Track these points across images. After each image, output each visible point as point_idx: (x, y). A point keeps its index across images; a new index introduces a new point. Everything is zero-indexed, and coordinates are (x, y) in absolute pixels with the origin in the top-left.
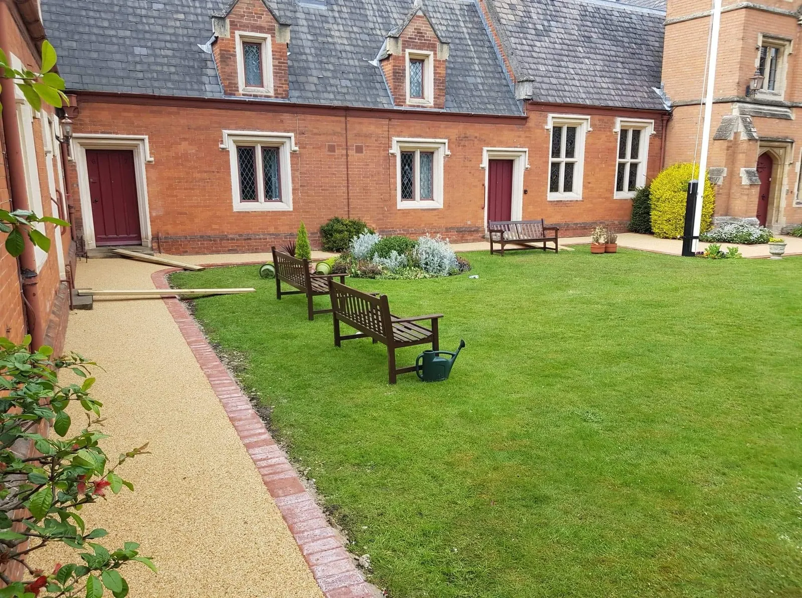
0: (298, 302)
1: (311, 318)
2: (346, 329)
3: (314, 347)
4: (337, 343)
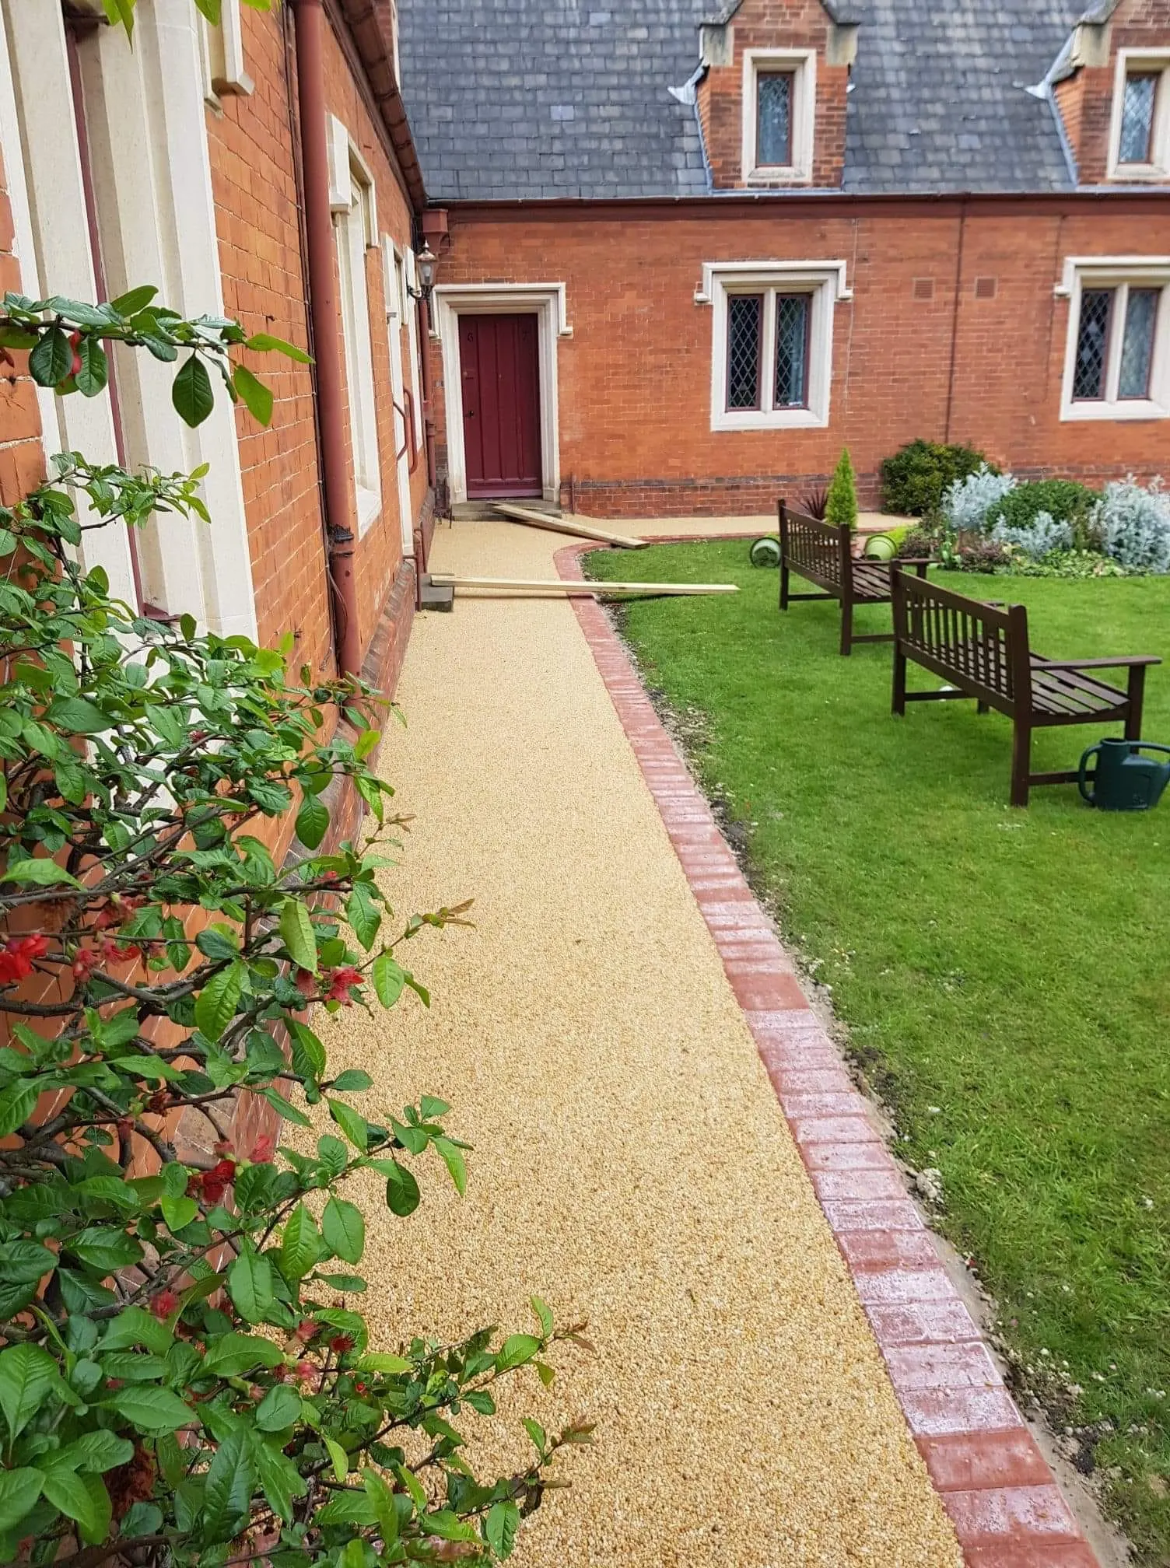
0: (820, 617)
1: (845, 651)
2: (920, 678)
3: (847, 712)
4: (898, 706)
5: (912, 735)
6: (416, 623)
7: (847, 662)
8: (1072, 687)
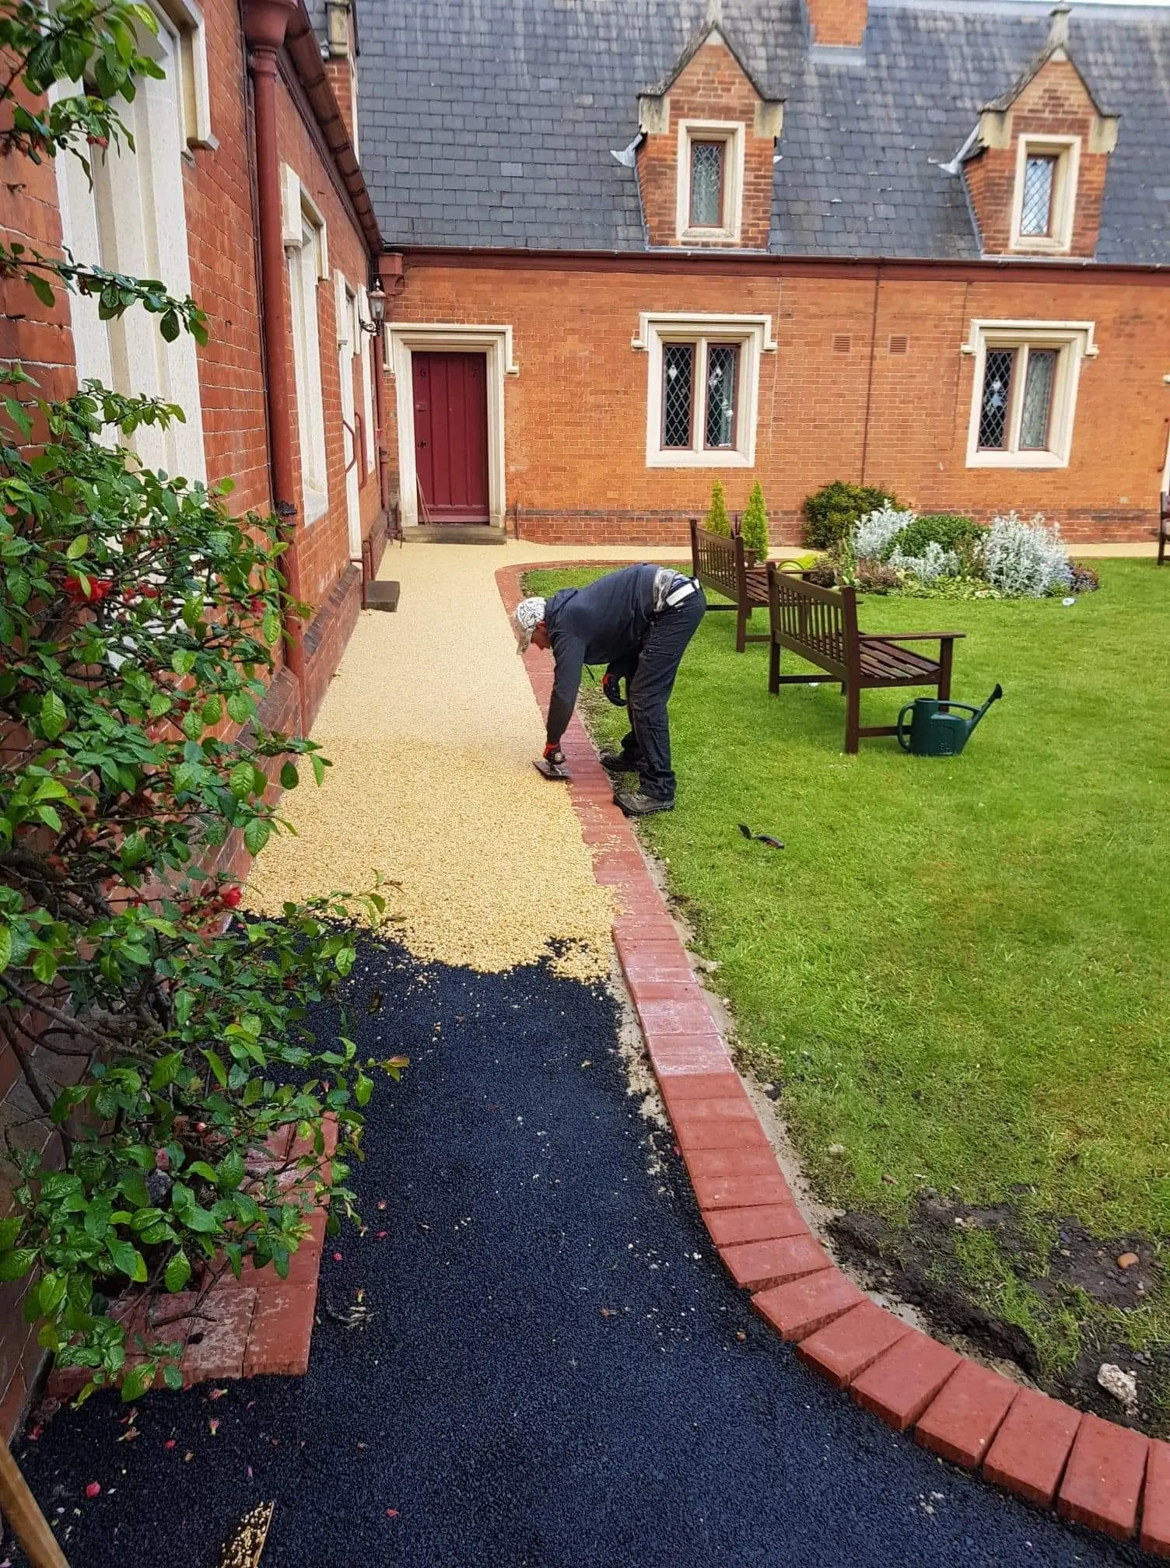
1: (740, 649)
2: (792, 663)
3: (731, 691)
4: (774, 688)
5: (782, 708)
6: (360, 619)
7: (740, 657)
8: (905, 662)
